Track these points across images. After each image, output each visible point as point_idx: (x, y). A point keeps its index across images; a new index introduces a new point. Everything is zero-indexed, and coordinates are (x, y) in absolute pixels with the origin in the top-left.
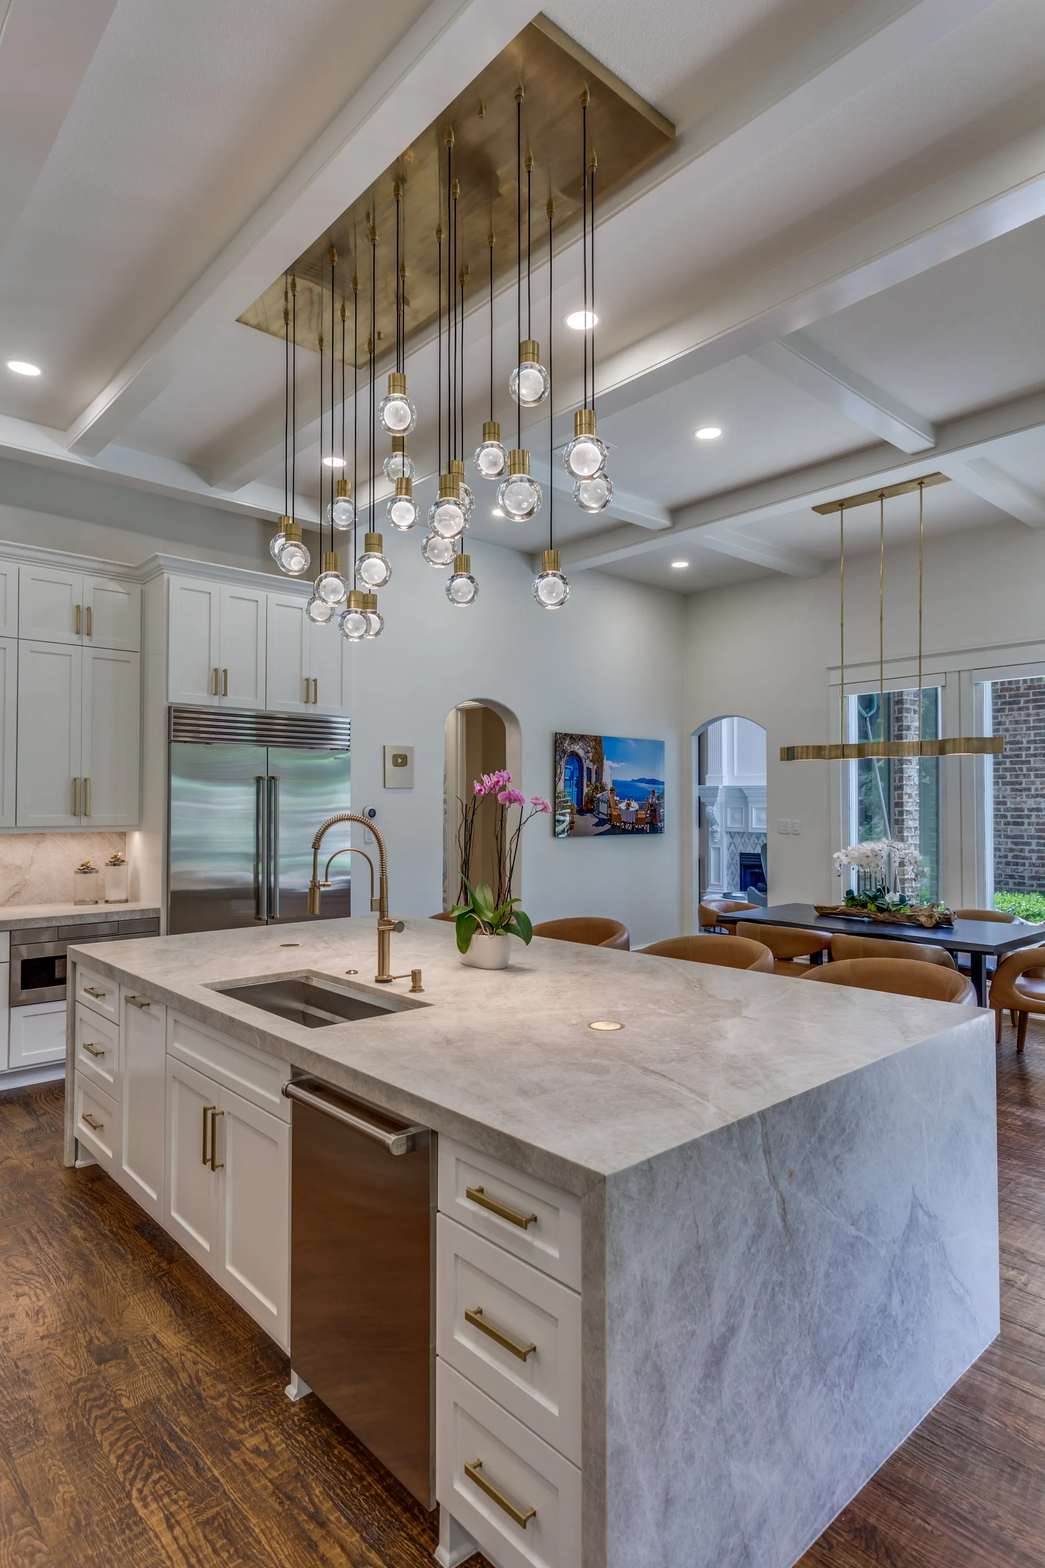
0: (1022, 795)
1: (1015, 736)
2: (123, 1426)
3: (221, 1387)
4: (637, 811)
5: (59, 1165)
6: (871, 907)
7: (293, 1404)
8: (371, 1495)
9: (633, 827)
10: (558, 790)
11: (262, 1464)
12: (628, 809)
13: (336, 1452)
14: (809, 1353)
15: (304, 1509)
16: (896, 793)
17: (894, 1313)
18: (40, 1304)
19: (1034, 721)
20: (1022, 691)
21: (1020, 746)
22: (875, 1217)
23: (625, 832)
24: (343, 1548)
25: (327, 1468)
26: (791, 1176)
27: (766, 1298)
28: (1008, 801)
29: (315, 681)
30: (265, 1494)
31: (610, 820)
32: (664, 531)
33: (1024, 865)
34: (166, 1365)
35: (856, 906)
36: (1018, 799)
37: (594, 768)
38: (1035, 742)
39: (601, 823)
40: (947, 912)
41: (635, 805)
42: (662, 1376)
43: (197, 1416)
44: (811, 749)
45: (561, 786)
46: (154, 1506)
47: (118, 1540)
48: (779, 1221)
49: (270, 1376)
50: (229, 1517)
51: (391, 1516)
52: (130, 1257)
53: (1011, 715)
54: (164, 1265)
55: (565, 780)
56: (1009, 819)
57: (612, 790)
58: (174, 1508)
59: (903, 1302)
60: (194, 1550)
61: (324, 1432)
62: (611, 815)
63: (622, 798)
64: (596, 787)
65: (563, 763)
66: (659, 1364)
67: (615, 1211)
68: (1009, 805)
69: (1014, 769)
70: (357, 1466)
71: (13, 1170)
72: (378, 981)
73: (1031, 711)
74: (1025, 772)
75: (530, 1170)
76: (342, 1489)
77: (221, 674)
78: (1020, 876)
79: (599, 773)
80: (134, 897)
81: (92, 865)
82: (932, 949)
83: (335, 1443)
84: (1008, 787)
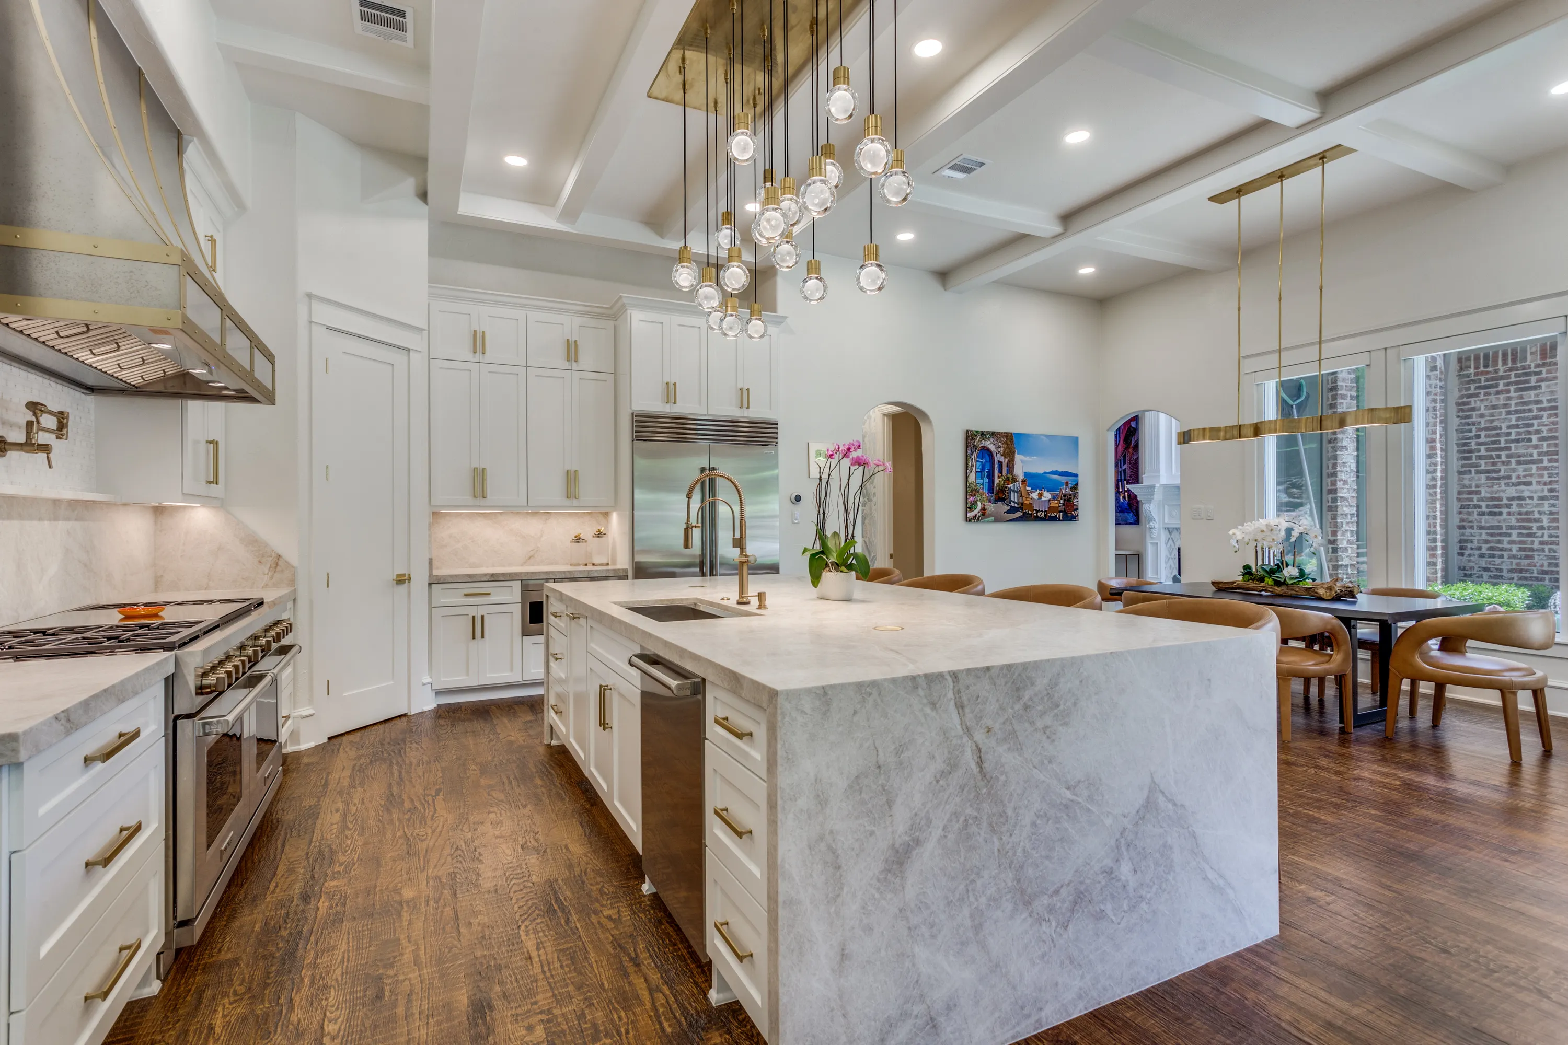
0: (1500, 484)
1: (1492, 421)
2: (529, 890)
3: (599, 879)
4: (1050, 500)
5: (541, 743)
6: (1269, 581)
7: (645, 896)
8: (678, 955)
9: (1045, 515)
10: (970, 480)
11: (610, 925)
12: (1040, 498)
13: (663, 927)
14: (1010, 884)
15: (629, 955)
16: (1329, 480)
17: (1123, 878)
18: (501, 819)
19: (1516, 404)
20: (1501, 373)
21: (1499, 431)
22: (1098, 789)
23: (1037, 519)
24: (646, 980)
25: (653, 935)
26: (988, 732)
27: (956, 826)
28: (1483, 490)
29: (748, 390)
30: (605, 942)
31: (1022, 508)
32: (1056, 237)
33: (1502, 557)
34: (568, 862)
35: (1253, 580)
36: (1496, 487)
37: (1005, 461)
38: (1517, 426)
39: (1013, 510)
40: (1350, 585)
41: (1047, 495)
42: (837, 857)
43: (578, 893)
44: (1208, 431)
45: (972, 477)
46: (532, 936)
47: (504, 949)
48: (973, 766)
49: (635, 878)
50: (577, 950)
51: (687, 968)
52: (567, 800)
53: (1487, 400)
54: (588, 806)
55: (977, 472)
56: (1484, 509)
57: (1023, 482)
58: (544, 939)
59: (1135, 871)
60: (549, 964)
61: (659, 915)
62: (1022, 504)
63: (1034, 488)
64: (1008, 478)
65: (974, 457)
66: (834, 847)
67: (787, 719)
68: (1483, 494)
69: (1491, 457)
70: (674, 937)
71: (511, 743)
72: (739, 603)
73: (1512, 394)
74: (1504, 458)
75: (743, 695)
76: (658, 948)
77: (671, 386)
78: (1497, 569)
79: (1011, 465)
80: (614, 563)
81: (582, 536)
82: (1317, 616)
83: (664, 922)
84: (1483, 476)
